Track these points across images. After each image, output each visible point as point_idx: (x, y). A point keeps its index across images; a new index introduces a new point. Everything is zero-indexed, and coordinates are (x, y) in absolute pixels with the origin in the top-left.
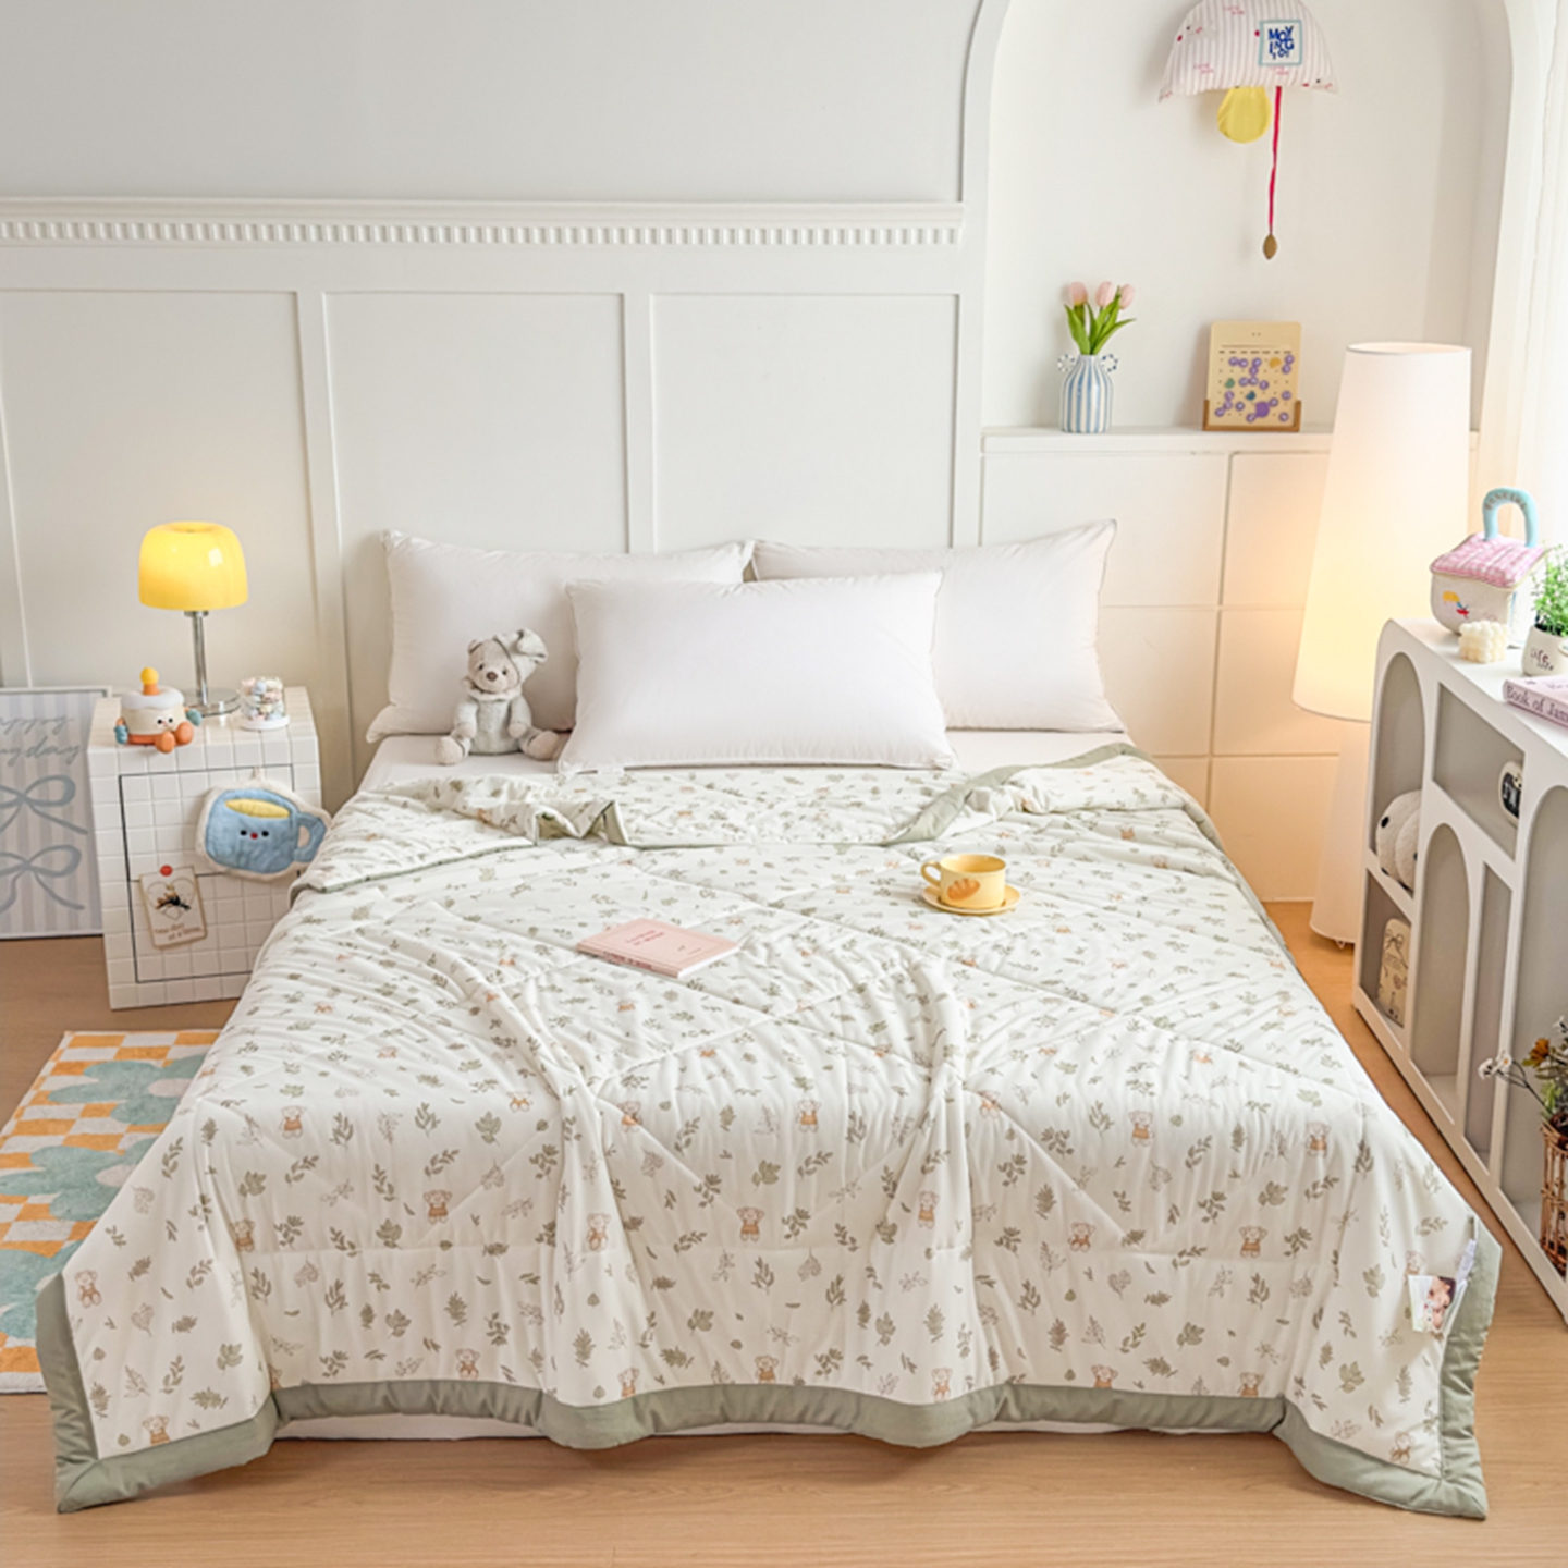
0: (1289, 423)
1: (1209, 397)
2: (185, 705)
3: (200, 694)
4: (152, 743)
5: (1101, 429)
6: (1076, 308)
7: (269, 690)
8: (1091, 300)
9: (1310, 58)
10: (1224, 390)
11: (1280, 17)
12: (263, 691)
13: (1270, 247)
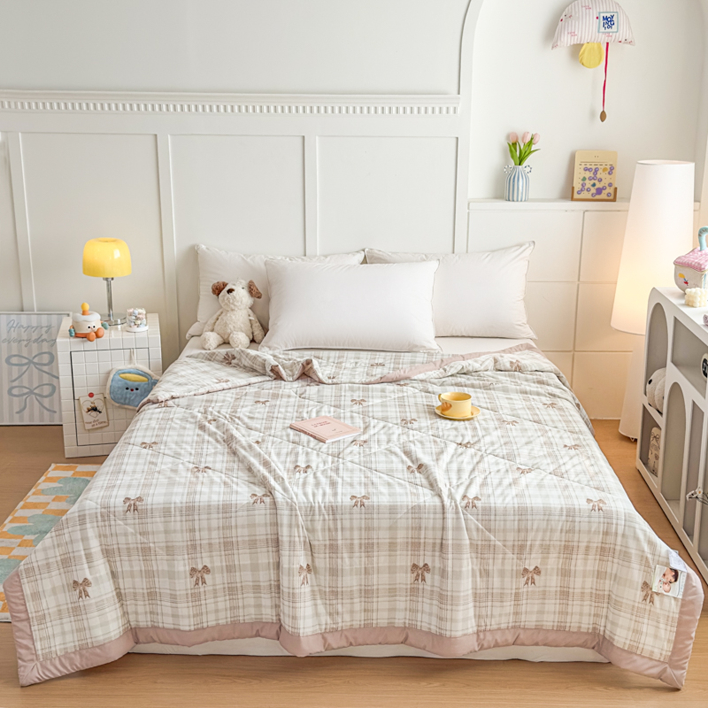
0: (612, 197)
1: (574, 185)
2: (101, 320)
3: (109, 315)
4: (86, 337)
5: (523, 199)
6: (513, 144)
7: (139, 314)
8: (520, 141)
9: (621, 30)
10: (582, 182)
11: (608, 10)
12: (137, 315)
13: (603, 116)
